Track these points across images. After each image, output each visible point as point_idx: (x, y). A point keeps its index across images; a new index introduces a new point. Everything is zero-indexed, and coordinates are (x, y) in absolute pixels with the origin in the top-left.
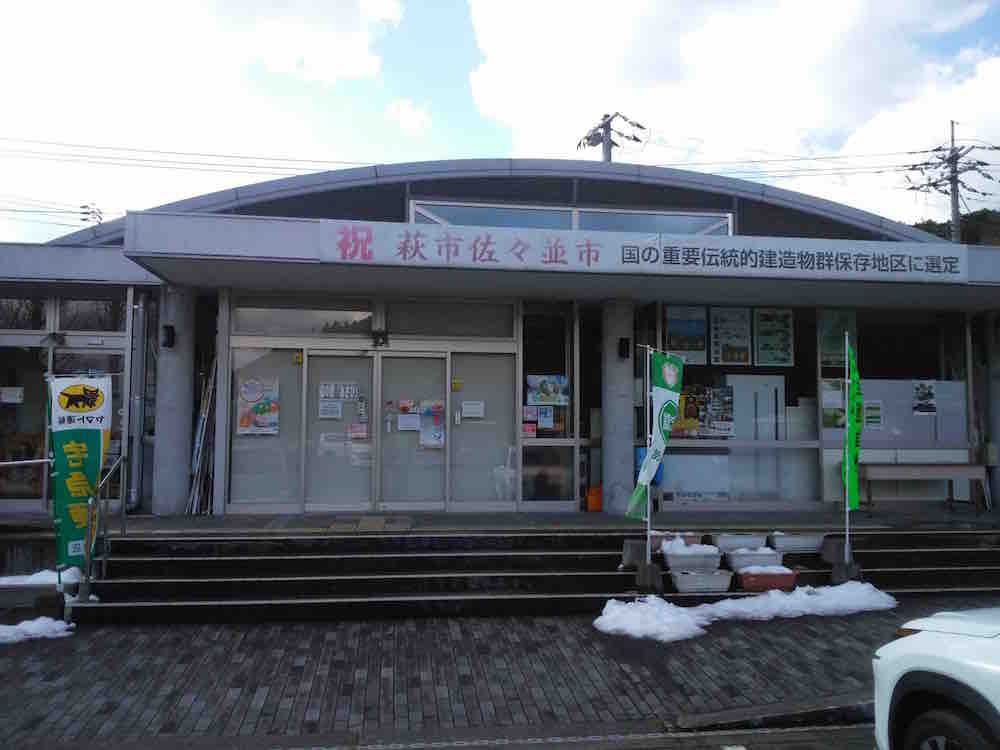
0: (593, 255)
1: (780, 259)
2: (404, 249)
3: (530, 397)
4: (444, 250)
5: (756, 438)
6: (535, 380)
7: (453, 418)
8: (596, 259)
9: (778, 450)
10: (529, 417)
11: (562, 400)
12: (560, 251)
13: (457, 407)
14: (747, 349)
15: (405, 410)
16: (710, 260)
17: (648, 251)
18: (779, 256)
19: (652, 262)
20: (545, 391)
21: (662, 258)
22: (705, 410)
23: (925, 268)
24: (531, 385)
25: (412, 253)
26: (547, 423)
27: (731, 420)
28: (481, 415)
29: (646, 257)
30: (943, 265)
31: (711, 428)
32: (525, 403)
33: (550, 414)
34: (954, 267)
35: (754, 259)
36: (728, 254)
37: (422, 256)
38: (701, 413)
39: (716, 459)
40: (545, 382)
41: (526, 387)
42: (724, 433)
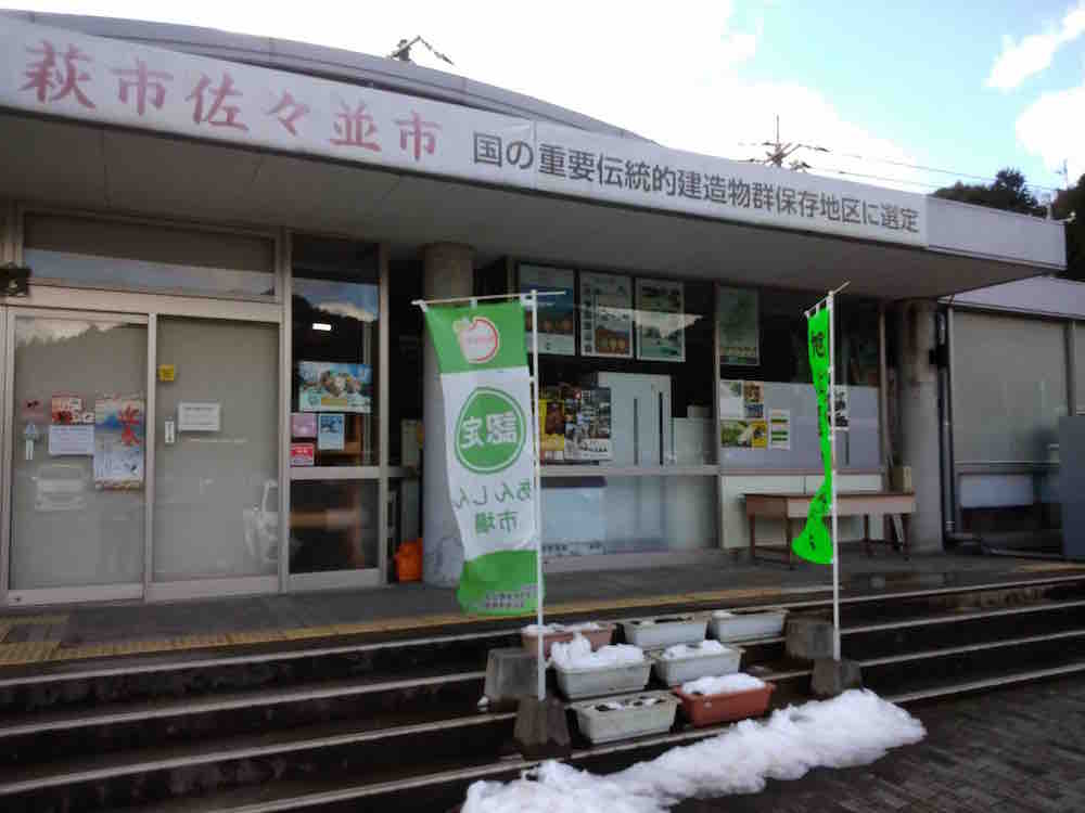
0: (424, 142)
1: (706, 186)
2: (40, 80)
3: (304, 398)
4: (133, 93)
5: (636, 462)
6: (313, 369)
7: (159, 433)
8: (431, 150)
9: (663, 478)
10: (304, 432)
11: (360, 405)
12: (365, 126)
13: (167, 413)
14: (627, 335)
15: (64, 418)
16: (610, 175)
17: (516, 148)
18: (703, 180)
19: (523, 167)
20: (331, 389)
21: (537, 162)
22: (574, 422)
23: (881, 221)
24: (306, 377)
25: (59, 88)
26: (334, 441)
27: (607, 436)
28: (215, 427)
29: (513, 158)
30: (900, 218)
31: (582, 448)
32: (295, 407)
33: (340, 427)
34: (914, 223)
35: (671, 182)
36: (636, 169)
37: (82, 99)
38: (569, 427)
39: (587, 493)
40: (329, 373)
41: (297, 382)
42: (597, 456)
